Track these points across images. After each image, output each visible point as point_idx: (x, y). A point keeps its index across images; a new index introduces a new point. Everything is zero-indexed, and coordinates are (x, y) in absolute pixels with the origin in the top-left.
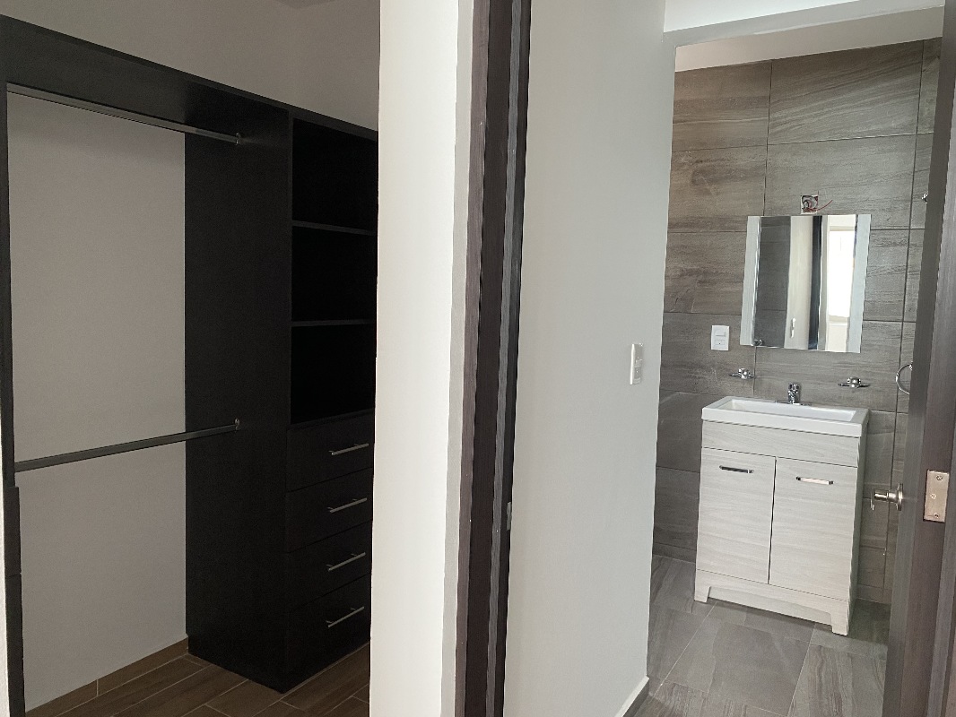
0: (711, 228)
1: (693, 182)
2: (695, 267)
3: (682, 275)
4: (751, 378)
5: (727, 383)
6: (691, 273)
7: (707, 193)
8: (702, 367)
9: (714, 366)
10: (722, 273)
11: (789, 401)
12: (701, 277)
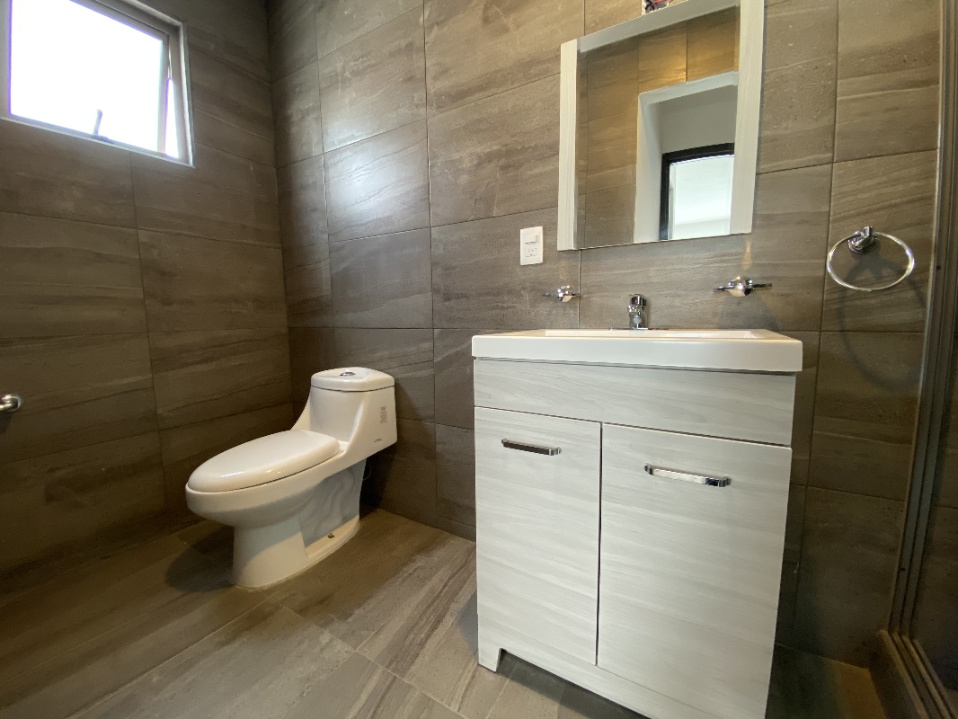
0: (512, 83)
1: (486, 20)
2: (495, 148)
3: (479, 164)
4: (576, 297)
5: (544, 309)
6: (489, 158)
7: (505, 30)
8: (510, 292)
9: (524, 289)
10: (530, 147)
11: (632, 326)
12: (503, 161)
